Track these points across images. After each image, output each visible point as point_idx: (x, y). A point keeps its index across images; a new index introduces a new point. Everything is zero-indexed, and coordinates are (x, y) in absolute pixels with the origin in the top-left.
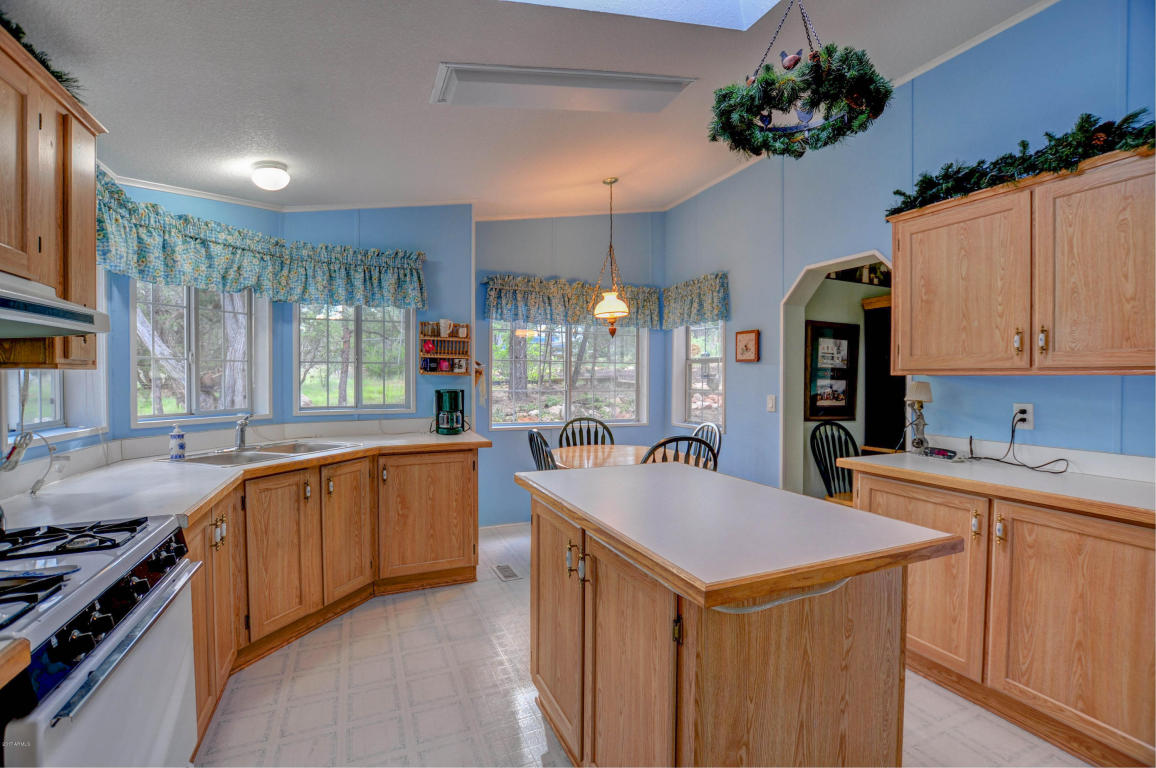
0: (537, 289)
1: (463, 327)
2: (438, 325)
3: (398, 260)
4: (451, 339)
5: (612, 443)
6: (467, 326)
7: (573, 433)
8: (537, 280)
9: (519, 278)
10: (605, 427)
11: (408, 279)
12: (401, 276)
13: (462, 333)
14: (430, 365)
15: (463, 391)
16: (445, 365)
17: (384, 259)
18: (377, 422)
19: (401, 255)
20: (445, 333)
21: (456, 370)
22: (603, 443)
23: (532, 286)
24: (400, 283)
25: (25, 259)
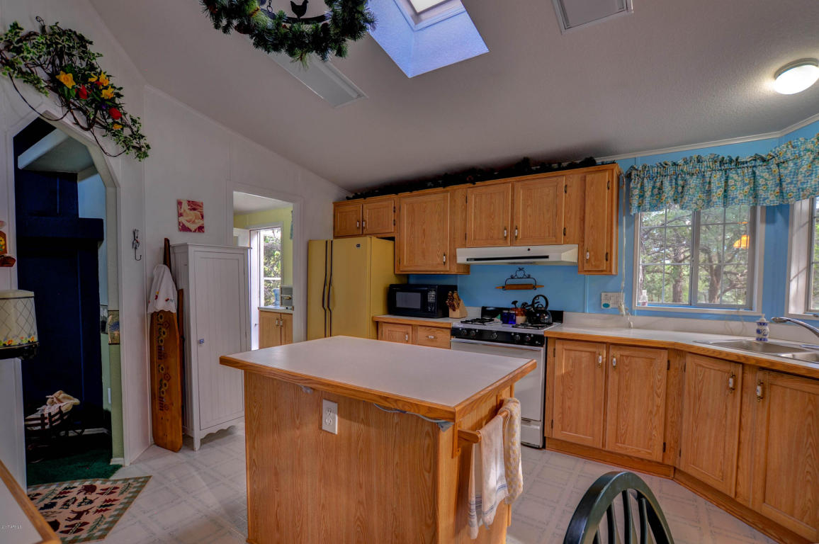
25: (554, 239)
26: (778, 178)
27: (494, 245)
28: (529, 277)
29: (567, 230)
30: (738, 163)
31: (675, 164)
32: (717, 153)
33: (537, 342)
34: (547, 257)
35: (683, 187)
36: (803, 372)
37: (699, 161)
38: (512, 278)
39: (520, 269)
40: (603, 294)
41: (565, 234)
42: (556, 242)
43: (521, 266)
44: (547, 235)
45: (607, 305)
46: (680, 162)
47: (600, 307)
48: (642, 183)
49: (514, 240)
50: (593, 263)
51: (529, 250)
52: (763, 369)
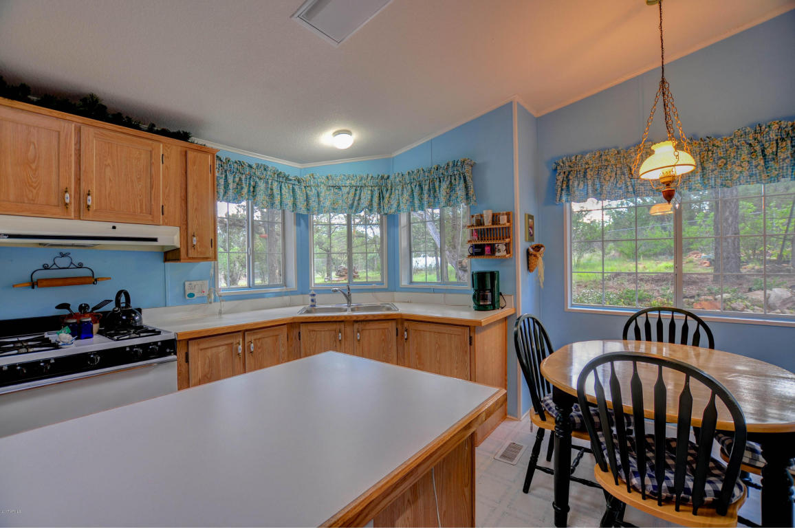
0: (613, 161)
1: (503, 214)
2: (482, 216)
3: (450, 170)
4: (494, 226)
5: (712, 346)
6: (508, 214)
7: (648, 325)
8: (614, 151)
9: (588, 156)
10: (700, 322)
11: (457, 183)
12: (453, 181)
13: (503, 219)
14: (478, 251)
15: (498, 272)
16: (487, 249)
17: (441, 171)
18: (443, 295)
19: (451, 164)
20: (488, 223)
21: (497, 254)
22: (696, 342)
23: (606, 160)
24: (451, 187)
25: (150, 218)
26: (305, 196)
27: (40, 214)
28: (80, 266)
29: (165, 208)
30: (287, 178)
31: (250, 166)
32: (278, 168)
33: (168, 350)
34: (155, 240)
35: (254, 187)
36: (382, 317)
37: (265, 169)
38: (46, 268)
39: (63, 255)
40: (187, 283)
41: (163, 214)
42: (152, 221)
43: (64, 250)
44: (139, 210)
45: (191, 295)
46: (254, 166)
47: (185, 298)
48: (226, 176)
49: (82, 211)
50: (199, 250)
51: (114, 228)
52: (356, 321)
